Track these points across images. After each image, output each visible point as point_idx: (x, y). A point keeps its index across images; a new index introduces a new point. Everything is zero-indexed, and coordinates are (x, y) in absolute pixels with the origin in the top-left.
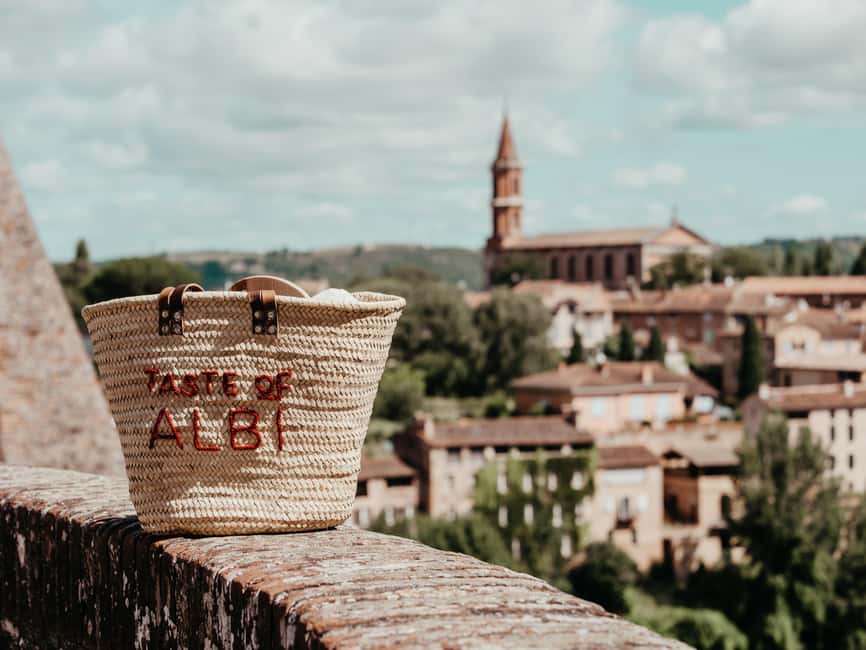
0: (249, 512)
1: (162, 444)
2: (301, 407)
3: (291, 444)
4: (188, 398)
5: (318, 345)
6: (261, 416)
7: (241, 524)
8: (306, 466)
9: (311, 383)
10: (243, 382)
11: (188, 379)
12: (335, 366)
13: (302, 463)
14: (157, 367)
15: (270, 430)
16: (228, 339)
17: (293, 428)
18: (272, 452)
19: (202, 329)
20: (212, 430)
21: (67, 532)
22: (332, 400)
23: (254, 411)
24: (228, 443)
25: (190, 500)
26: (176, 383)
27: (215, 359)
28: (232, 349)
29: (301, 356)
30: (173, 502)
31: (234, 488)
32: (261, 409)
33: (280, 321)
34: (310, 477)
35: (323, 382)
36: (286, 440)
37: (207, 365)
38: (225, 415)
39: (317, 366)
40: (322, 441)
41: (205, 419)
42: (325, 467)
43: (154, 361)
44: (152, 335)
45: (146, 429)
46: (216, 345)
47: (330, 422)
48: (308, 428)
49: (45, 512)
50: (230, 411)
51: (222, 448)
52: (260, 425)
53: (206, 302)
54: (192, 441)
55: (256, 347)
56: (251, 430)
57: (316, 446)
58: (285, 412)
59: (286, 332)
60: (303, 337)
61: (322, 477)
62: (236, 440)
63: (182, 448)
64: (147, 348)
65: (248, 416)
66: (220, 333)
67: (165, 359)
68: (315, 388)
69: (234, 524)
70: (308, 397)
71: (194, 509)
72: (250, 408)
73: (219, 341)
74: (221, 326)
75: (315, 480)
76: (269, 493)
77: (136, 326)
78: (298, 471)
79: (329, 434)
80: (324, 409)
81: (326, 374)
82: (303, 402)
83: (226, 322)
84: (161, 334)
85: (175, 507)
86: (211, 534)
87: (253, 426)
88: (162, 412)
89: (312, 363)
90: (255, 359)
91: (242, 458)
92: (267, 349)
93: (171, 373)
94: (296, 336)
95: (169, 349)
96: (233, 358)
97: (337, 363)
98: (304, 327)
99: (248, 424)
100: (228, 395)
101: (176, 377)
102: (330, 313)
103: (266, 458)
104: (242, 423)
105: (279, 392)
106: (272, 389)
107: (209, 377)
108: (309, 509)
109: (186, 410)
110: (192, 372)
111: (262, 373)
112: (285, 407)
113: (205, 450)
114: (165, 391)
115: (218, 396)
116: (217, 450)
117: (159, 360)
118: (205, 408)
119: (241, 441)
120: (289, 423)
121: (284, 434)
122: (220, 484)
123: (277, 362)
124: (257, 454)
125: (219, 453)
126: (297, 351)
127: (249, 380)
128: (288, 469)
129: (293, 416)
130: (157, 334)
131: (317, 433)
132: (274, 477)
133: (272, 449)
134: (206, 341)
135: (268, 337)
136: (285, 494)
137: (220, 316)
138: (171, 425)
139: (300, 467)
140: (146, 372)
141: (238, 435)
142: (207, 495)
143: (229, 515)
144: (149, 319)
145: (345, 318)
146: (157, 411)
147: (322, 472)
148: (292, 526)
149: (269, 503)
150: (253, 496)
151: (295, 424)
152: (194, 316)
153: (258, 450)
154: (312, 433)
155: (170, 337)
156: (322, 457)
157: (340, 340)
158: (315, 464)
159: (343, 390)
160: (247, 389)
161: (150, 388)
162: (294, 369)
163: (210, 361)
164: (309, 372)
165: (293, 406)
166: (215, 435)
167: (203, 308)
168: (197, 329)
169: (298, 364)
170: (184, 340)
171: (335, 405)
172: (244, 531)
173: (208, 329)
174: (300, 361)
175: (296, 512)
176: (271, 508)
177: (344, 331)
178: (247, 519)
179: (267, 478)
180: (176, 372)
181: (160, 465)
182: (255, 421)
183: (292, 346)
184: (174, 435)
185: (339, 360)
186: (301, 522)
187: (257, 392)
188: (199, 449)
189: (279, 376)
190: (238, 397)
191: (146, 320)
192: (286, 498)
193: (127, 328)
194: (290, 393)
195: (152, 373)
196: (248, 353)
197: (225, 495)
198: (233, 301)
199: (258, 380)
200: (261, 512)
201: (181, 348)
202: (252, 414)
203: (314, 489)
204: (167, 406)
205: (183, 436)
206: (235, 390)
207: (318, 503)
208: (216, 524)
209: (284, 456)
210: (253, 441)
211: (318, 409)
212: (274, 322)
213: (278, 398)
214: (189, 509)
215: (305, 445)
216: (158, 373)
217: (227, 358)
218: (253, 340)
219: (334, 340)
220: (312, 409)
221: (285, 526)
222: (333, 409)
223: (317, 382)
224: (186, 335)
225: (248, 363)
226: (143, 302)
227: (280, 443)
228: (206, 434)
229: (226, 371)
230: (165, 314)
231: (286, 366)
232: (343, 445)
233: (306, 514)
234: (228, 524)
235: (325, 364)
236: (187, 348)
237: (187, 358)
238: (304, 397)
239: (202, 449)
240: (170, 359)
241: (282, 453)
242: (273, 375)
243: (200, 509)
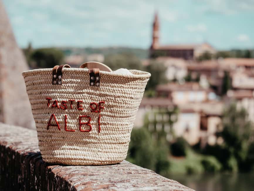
0: (86, 156)
1: (52, 128)
2: (108, 116)
3: (103, 130)
4: (63, 110)
5: (116, 91)
6: (92, 118)
7: (82, 161)
8: (109, 139)
9: (113, 106)
10: (85, 105)
11: (63, 103)
12: (122, 100)
13: (108, 138)
14: (51, 97)
15: (95, 124)
16: (79, 88)
17: (105, 124)
18: (96, 133)
19: (70, 83)
20: (72, 123)
21: (15, 155)
22: (121, 114)
23: (89, 117)
24: (79, 129)
25: (62, 151)
26: (59, 104)
27: (74, 95)
28: (81, 91)
29: (109, 96)
30: (55, 151)
31: (80, 146)
32: (92, 116)
33: (101, 81)
34: (111, 143)
35: (117, 106)
36: (102, 129)
37: (71, 97)
38: (78, 118)
39: (115, 100)
40: (116, 129)
41: (70, 119)
42: (117, 140)
43: (50, 95)
44: (49, 84)
45: (46, 122)
46: (75, 90)
47: (119, 122)
48: (111, 124)
49: (7, 146)
50: (80, 116)
51: (76, 131)
52: (91, 122)
53: (72, 72)
54: (64, 127)
55: (91, 91)
56: (88, 124)
57: (114, 131)
58: (102, 117)
59: (103, 85)
60: (110, 88)
61: (115, 143)
62: (81, 128)
63: (60, 130)
64: (47, 89)
65: (87, 118)
66: (77, 85)
67: (54, 94)
68: (114, 108)
69: (80, 161)
70: (111, 112)
71: (64, 154)
72: (88, 115)
73: (76, 88)
74: (77, 82)
75: (112, 145)
76: (94, 150)
77: (43, 80)
78: (106, 141)
79: (119, 127)
80: (117, 117)
81: (119, 103)
82: (109, 114)
83: (79, 81)
84: (53, 84)
85: (56, 153)
86: (70, 164)
87: (89, 123)
88: (53, 115)
89: (113, 98)
90: (90, 96)
91: (84, 135)
92: (95, 92)
93: (56, 100)
94: (107, 88)
95: (56, 90)
96: (82, 95)
97: (123, 99)
98: (111, 84)
99: (87, 122)
100: (79, 110)
101: (58, 102)
102: (122, 79)
103: (93, 136)
104: (84, 121)
105: (100, 109)
106: (97, 108)
107: (72, 102)
108: (110, 156)
109: (62, 115)
110: (65, 100)
111: (93, 102)
112: (102, 115)
113: (69, 131)
114: (54, 107)
115: (75, 110)
116: (74, 131)
117: (52, 95)
118: (70, 115)
119: (83, 128)
120: (103, 122)
121: (101, 126)
122: (75, 145)
123: (99, 97)
124: (90, 134)
125: (75, 132)
126: (108, 93)
127: (88, 104)
128: (102, 140)
129: (105, 119)
130: (51, 84)
131: (114, 126)
132: (96, 143)
133: (96, 132)
134: (71, 88)
135: (96, 87)
136: (100, 150)
137: (77, 78)
138: (56, 121)
139: (107, 139)
140: (47, 99)
141: (82, 126)
142: (69, 149)
143: (78, 158)
144: (48, 78)
145: (127, 81)
146: (50, 115)
147: (115, 142)
148: (103, 163)
149: (93, 153)
150: (88, 150)
151: (106, 123)
152: (66, 78)
153: (90, 132)
154: (112, 126)
155: (56, 85)
156: (115, 136)
157: (125, 89)
158: (113, 139)
159: (125, 110)
160: (87, 108)
161: (48, 105)
162: (106, 101)
163: (72, 96)
164: (112, 102)
165: (105, 115)
166: (73, 125)
167: (70, 75)
168: (67, 83)
169: (108, 98)
170: (62, 87)
171: (121, 115)
172: (83, 164)
173: (72, 83)
174: (109, 97)
175: (104, 157)
176: (95, 155)
177: (126, 86)
178: (85, 159)
179: (94, 143)
180: (59, 100)
181: (51, 136)
182: (90, 120)
183: (106, 91)
184: (57, 125)
185: (124, 98)
186: (106, 161)
187: (91, 109)
188: (67, 131)
189: (100, 103)
190: (83, 111)
191: (47, 78)
192: (101, 152)
193: (40, 81)
194: (104, 110)
195: (49, 99)
196: (88, 93)
197: (77, 149)
198: (83, 72)
199: (91, 104)
200: (90, 157)
201: (61, 90)
202: (89, 118)
203: (112, 148)
204: (54, 113)
205: (60, 125)
206: (82, 108)
207: (113, 154)
208: (73, 161)
209: (101, 135)
210: (88, 128)
211: (115, 116)
212: (99, 82)
213: (99, 112)
214: (62, 154)
215: (109, 131)
216: (51, 100)
217: (79, 95)
218: (90, 88)
219: (122, 89)
220: (112, 116)
221: (100, 163)
222: (121, 117)
223: (115, 106)
224: (63, 85)
225: (87, 97)
226: (46, 71)
227: (99, 130)
228: (70, 125)
229: (79, 100)
230: (55, 76)
231: (103, 99)
232: (124, 131)
233: (108, 158)
234: (77, 161)
235: (118, 99)
236: (63, 90)
237: (63, 94)
238: (110, 112)
239: (68, 131)
240: (56, 94)
241: (100, 134)
242: (98, 102)
243: (66, 154)
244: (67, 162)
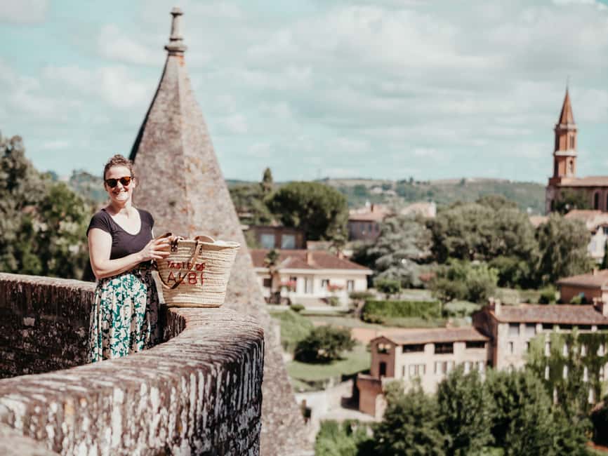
0: (193, 301)
1: (171, 282)
2: (208, 273)
3: (205, 283)
4: (178, 269)
5: (213, 256)
6: (197, 275)
8: (210, 289)
9: (211, 266)
11: (178, 264)
12: (217, 262)
13: (208, 288)
15: (200, 279)
18: (200, 285)
19: (183, 250)
22: (217, 271)
24: (188, 282)
25: (178, 297)
26: (175, 265)
30: (174, 298)
31: (189, 294)
32: (197, 273)
33: (203, 249)
34: (211, 292)
35: (214, 266)
37: (183, 260)
39: (213, 262)
40: (214, 283)
47: (216, 277)
48: (210, 279)
52: (197, 277)
53: (184, 243)
56: (195, 279)
57: (212, 284)
58: (204, 274)
59: (204, 252)
60: (209, 254)
68: (212, 268)
69: (189, 304)
70: (210, 270)
76: (199, 296)
78: (207, 291)
79: (216, 281)
81: (215, 264)
83: (189, 249)
86: (183, 307)
88: (171, 273)
89: (211, 261)
91: (192, 286)
94: (207, 253)
95: (174, 256)
98: (209, 251)
99: (194, 277)
100: (189, 269)
103: (199, 287)
104: (192, 277)
105: (202, 268)
106: (200, 268)
107: (184, 264)
109: (177, 273)
110: (179, 262)
111: (198, 263)
114: (172, 267)
115: (186, 269)
116: (185, 284)
117: (171, 259)
120: (205, 277)
121: (203, 280)
122: (186, 293)
123: (202, 260)
124: (196, 285)
126: (207, 257)
127: (194, 265)
128: (204, 290)
129: (206, 275)
131: (212, 280)
132: (200, 292)
134: (183, 254)
136: (203, 297)
137: (187, 247)
138: (173, 276)
141: (191, 280)
142: (183, 296)
143: (188, 302)
147: (214, 291)
150: (195, 297)
151: (207, 278)
152: (180, 247)
155: (174, 252)
156: (214, 287)
157: (219, 255)
158: (212, 289)
159: (219, 269)
160: (194, 267)
161: (168, 266)
162: (206, 262)
164: (210, 263)
165: (206, 272)
167: (183, 245)
168: (181, 250)
170: (178, 253)
171: (217, 273)
172: (192, 306)
174: (208, 260)
175: (206, 302)
176: (199, 300)
178: (192, 303)
179: (198, 292)
180: (175, 262)
184: (174, 279)
185: (219, 260)
187: (196, 268)
190: (192, 270)
194: (205, 269)
195: (169, 262)
197: (187, 296)
198: (191, 243)
199: (197, 265)
200: (196, 301)
201: (177, 255)
202: (195, 274)
203: (212, 296)
204: (172, 271)
206: (191, 267)
207: (213, 300)
208: (184, 304)
210: (195, 282)
211: (213, 273)
213: (202, 270)
214: (177, 300)
215: (209, 283)
216: (171, 262)
219: (217, 255)
220: (211, 273)
221: (203, 305)
227: (202, 283)
231: (204, 261)
233: (209, 302)
234: (187, 304)
235: (215, 261)
237: (178, 258)
240: (174, 258)
241: (203, 285)
242: (201, 264)
243: (180, 300)
244: (181, 305)
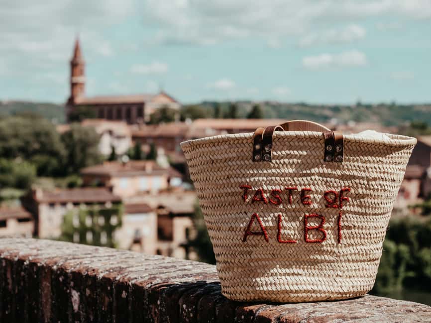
0: (315, 286)
1: (253, 239)
2: (355, 213)
3: (346, 239)
4: (274, 206)
5: (370, 170)
6: (326, 219)
7: (310, 295)
8: (355, 254)
9: (363, 196)
10: (315, 195)
11: (274, 193)
12: (380, 185)
13: (353, 252)
14: (250, 184)
15: (332, 229)
16: (305, 165)
17: (349, 228)
18: (333, 244)
19: (286, 158)
20: (291, 229)
21: (127, 291)
22: (375, 208)
23: (321, 216)
24: (302, 238)
25: (271, 278)
26: (265, 195)
27: (295, 179)
28: (309, 172)
29: (359, 178)
30: (258, 279)
31: (303, 269)
32: (327, 214)
33: (345, 153)
34: (357, 261)
35: (371, 195)
36: (343, 236)
37: (289, 183)
38: (301, 218)
39: (368, 184)
40: (366, 236)
41: (286, 221)
42: (366, 255)
43: (248, 180)
44: (246, 161)
45: (241, 228)
46: (296, 169)
47: (372, 223)
48: (358, 228)
49: (101, 276)
50: (305, 216)
51: (297, 242)
52: (326, 225)
53: (290, 138)
54: (275, 236)
55: (326, 171)
56: (319, 229)
57: (362, 239)
58: (344, 216)
59: (349, 160)
60: (360, 164)
61: (364, 261)
62: (308, 236)
63: (267, 241)
64: (242, 170)
65: (317, 219)
66: (299, 161)
67: (256, 179)
68: (366, 200)
69: (305, 295)
70: (360, 206)
71: (275, 284)
72: (319, 214)
73: (298, 166)
74: (301, 155)
75: (359, 263)
76: (329, 273)
77: (234, 155)
78: (349, 257)
79: (371, 231)
80: (369, 215)
81: (374, 190)
82: (357, 209)
83: (305, 153)
84: (254, 160)
85: (260, 283)
86: (286, 301)
87: (321, 226)
88: (254, 216)
89: (365, 182)
90: (325, 179)
91: (311, 248)
92: (334, 172)
93: (261, 188)
94: (356, 164)
95: (260, 172)
96: (309, 178)
97: (381, 182)
98: (362, 157)
99: (317, 225)
100: (304, 204)
101: (265, 192)
102: (380, 147)
103: (329, 249)
104: (312, 224)
105: (341, 202)
106: (335, 200)
107: (290, 191)
108: (355, 284)
109: (272, 215)
110: (278, 188)
111: (330, 189)
112: (344, 212)
113: (285, 243)
114: (257, 201)
115: (297, 205)
116: (294, 243)
117: (252, 179)
118: (286, 213)
119: (311, 237)
120: (346, 224)
121: (342, 232)
122: (294, 266)
123: (341, 181)
124: (322, 246)
125: (296, 244)
126: (356, 173)
127: (320, 194)
128: (343, 256)
129: (349, 219)
130: (251, 161)
131: (364, 231)
132: (333, 262)
133: (333, 242)
134: (289, 166)
135: (335, 164)
136: (340, 273)
137: (301, 149)
138: (261, 225)
139: (351, 254)
140: (241, 188)
141: (309, 232)
142: (284, 275)
143: (301, 289)
144: (244, 150)
145: (389, 151)
146: (250, 215)
147: (364, 258)
148: (344, 296)
149: (329, 279)
150: (318, 275)
151: (350, 225)
152: (280, 149)
153: (324, 243)
154: (360, 231)
155: (261, 163)
156: (365, 247)
157: (384, 166)
158: (361, 252)
159: (382, 201)
160: (318, 200)
161: (244, 199)
162: (353, 187)
163: (292, 180)
164: (362, 189)
165: (348, 212)
166: (293, 232)
167: (287, 143)
168: (282, 158)
169: (355, 183)
170: (272, 165)
171: (376, 211)
172: (311, 299)
173: (291, 158)
174: (357, 181)
176: (331, 283)
177: (387, 160)
178: (314, 291)
179: (328, 262)
180: (265, 188)
181: (250, 253)
182: (322, 222)
183: (353, 170)
184: (262, 232)
185: (383, 181)
186: (349, 293)
187: (325, 202)
188: (280, 242)
189: (342, 191)
190: (312, 206)
191: (242, 151)
192: (340, 276)
193: (226, 156)
194: (348, 203)
195: (246, 189)
196: (320, 175)
197: (298, 274)
198: (311, 138)
199: (326, 194)
200: (324, 286)
201: (269, 171)
202: (321, 218)
203: (359, 270)
204: (258, 212)
205: (268, 233)
206: (310, 201)
207: (360, 279)
208: (292, 295)
209: (341, 247)
210: (320, 236)
211: (366, 214)
212: (341, 154)
213: (340, 206)
214: (271, 284)
215: (355, 239)
216: (251, 188)
217: (304, 179)
218: (324, 166)
219: (381, 166)
220: (362, 214)
221: (340, 296)
222: (375, 214)
223: (368, 195)
224: (274, 161)
225: (320, 182)
226: (241, 138)
227: (339, 238)
228: (286, 232)
229: (303, 187)
230: (257, 147)
231: (347, 184)
232: (378, 239)
233: (353, 287)
234: (300, 295)
235: (374, 183)
236: (274, 171)
237: (274, 178)
238: (358, 206)
239: (283, 242)
240: (261, 179)
241: (340, 245)
242: (338, 190)
243: (280, 284)
244: (280, 297)
